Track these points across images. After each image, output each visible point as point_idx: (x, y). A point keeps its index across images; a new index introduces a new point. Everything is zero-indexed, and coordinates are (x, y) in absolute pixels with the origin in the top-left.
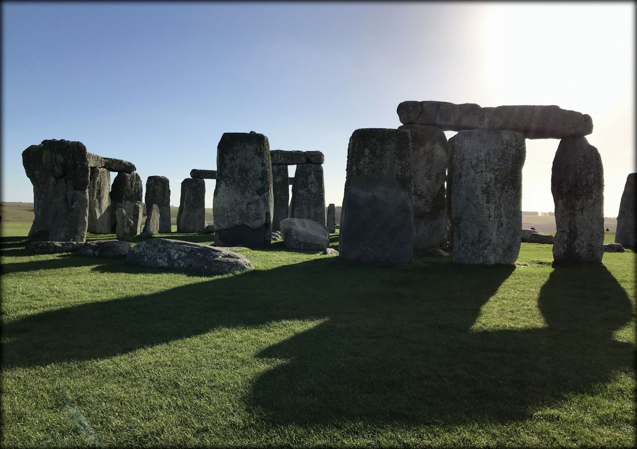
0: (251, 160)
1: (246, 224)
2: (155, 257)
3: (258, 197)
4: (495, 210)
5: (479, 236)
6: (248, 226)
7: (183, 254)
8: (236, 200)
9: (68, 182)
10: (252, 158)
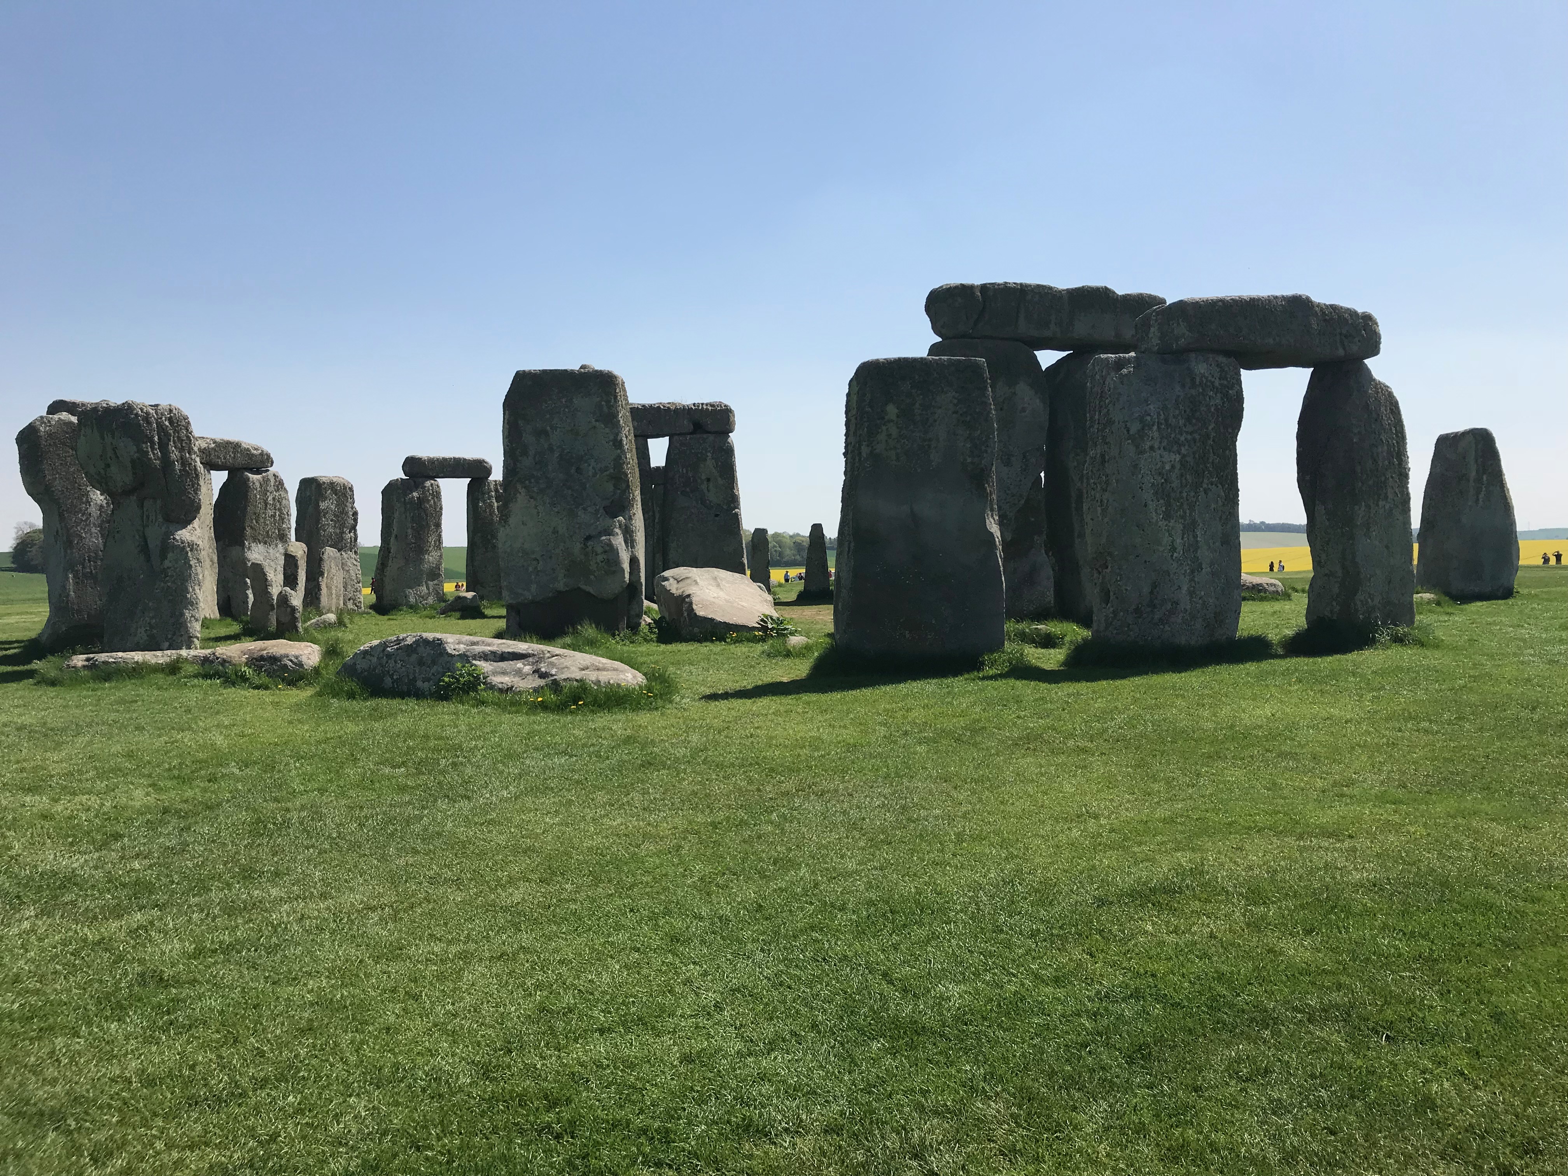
0: (587, 434)
1: (583, 587)
3: (608, 522)
4: (1183, 534)
6: (589, 593)
8: (555, 531)
9: (146, 505)
10: (589, 430)
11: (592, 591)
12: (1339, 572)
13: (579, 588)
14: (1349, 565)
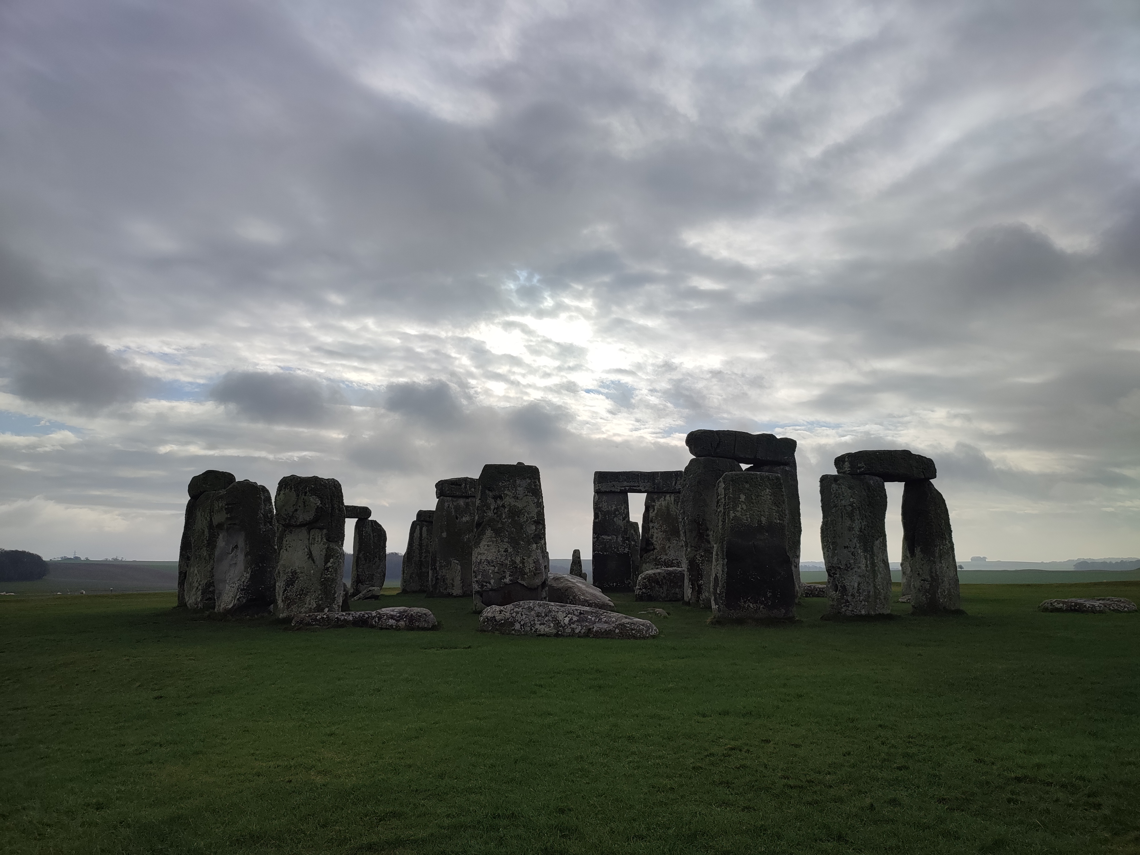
0: (522, 499)
1: (519, 582)
2: (532, 623)
3: (534, 546)
5: (858, 586)
8: (506, 551)
9: (312, 532)
10: (524, 496)
11: (525, 584)
12: (930, 579)
13: (517, 582)
14: (934, 575)
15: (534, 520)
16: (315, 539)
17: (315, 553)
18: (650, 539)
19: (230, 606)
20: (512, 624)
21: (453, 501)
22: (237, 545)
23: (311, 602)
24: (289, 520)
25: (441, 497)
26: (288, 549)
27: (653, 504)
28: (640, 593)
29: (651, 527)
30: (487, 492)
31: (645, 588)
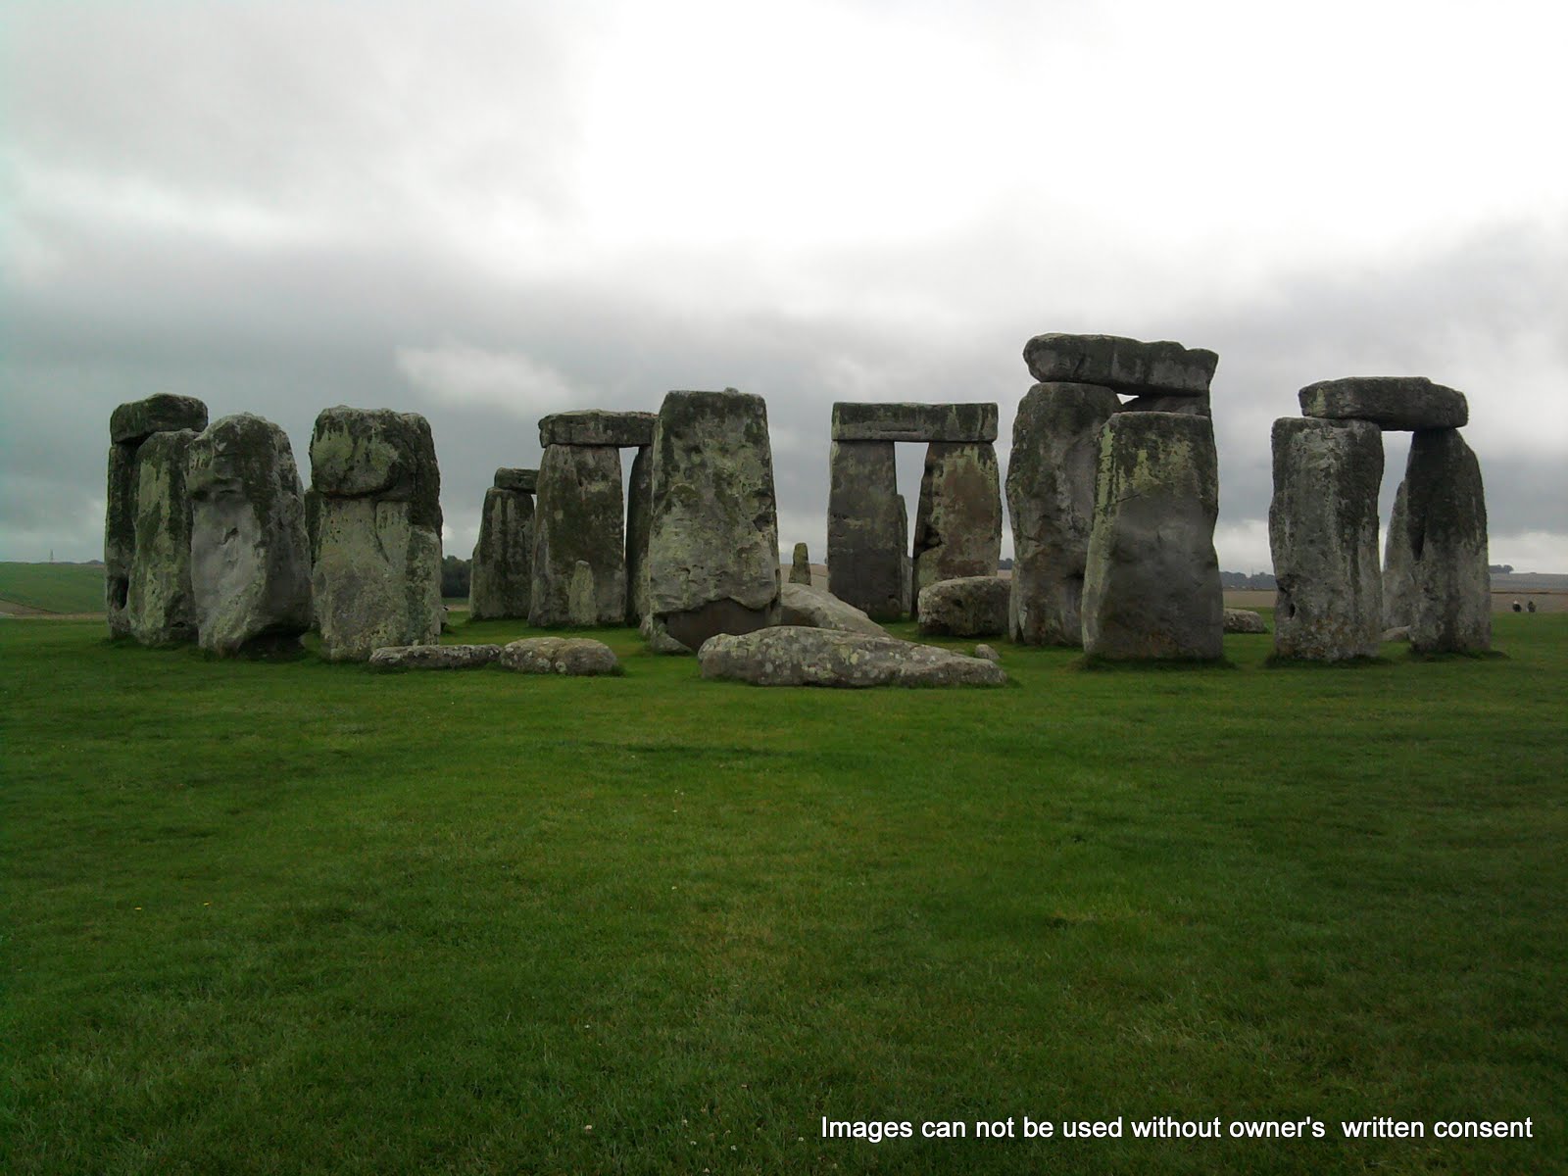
0: (735, 454)
1: (733, 597)
3: (758, 535)
5: (1329, 608)
6: (738, 603)
7: (868, 656)
8: (707, 542)
9: (380, 508)
10: (739, 448)
11: (743, 602)
12: (1445, 597)
13: (729, 599)
14: (1453, 591)
15: (756, 489)
16: (386, 519)
17: (386, 542)
18: (934, 526)
19: (235, 636)
20: (761, 664)
21: (572, 452)
22: (235, 529)
23: (388, 628)
24: (339, 486)
25: (552, 446)
26: (337, 537)
27: (941, 462)
28: (928, 621)
29: (935, 504)
30: (673, 439)
31: (937, 612)
